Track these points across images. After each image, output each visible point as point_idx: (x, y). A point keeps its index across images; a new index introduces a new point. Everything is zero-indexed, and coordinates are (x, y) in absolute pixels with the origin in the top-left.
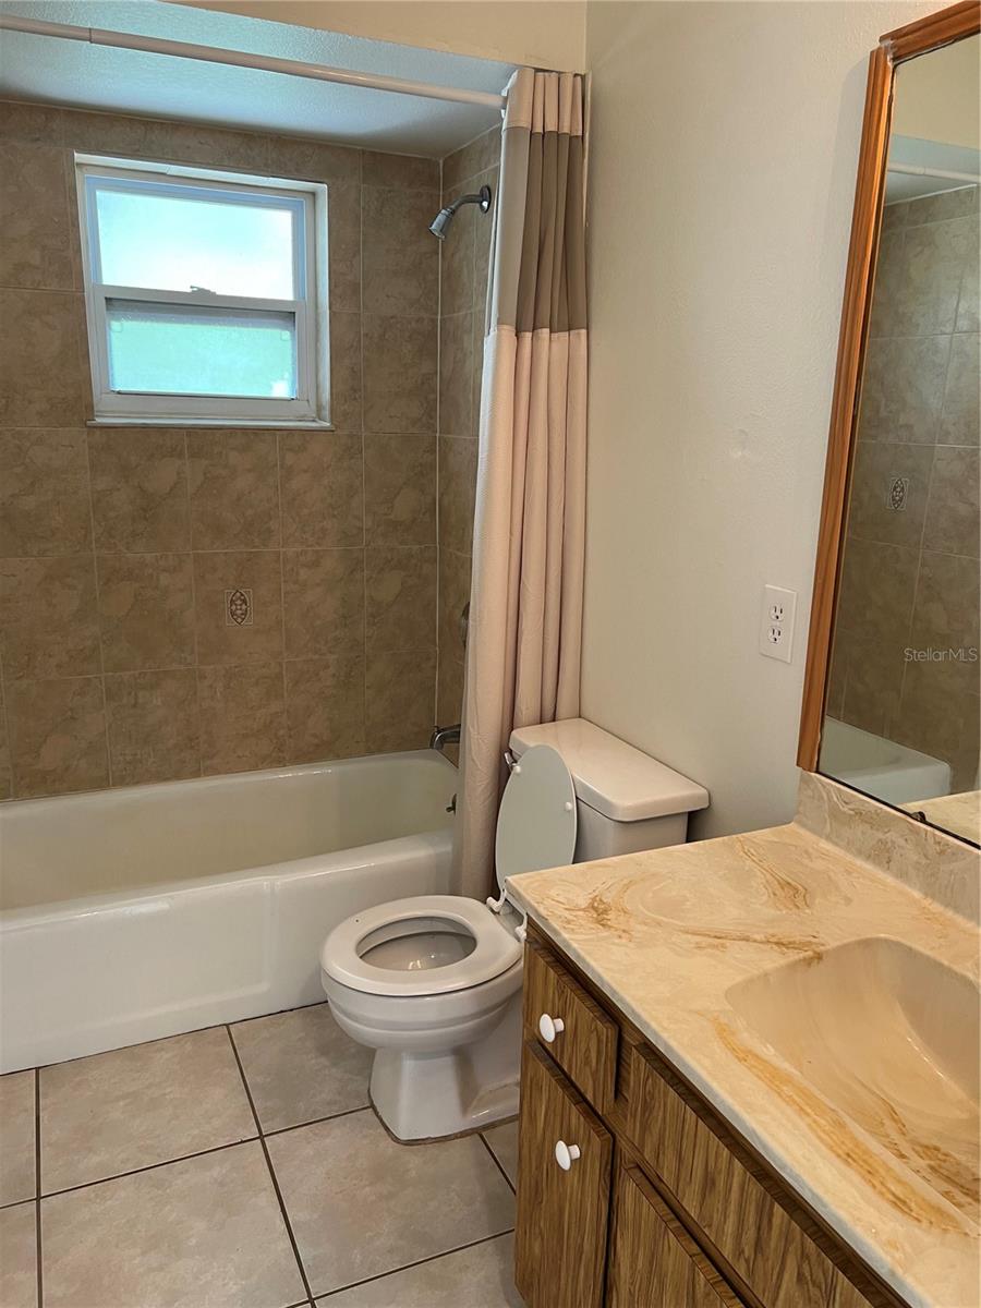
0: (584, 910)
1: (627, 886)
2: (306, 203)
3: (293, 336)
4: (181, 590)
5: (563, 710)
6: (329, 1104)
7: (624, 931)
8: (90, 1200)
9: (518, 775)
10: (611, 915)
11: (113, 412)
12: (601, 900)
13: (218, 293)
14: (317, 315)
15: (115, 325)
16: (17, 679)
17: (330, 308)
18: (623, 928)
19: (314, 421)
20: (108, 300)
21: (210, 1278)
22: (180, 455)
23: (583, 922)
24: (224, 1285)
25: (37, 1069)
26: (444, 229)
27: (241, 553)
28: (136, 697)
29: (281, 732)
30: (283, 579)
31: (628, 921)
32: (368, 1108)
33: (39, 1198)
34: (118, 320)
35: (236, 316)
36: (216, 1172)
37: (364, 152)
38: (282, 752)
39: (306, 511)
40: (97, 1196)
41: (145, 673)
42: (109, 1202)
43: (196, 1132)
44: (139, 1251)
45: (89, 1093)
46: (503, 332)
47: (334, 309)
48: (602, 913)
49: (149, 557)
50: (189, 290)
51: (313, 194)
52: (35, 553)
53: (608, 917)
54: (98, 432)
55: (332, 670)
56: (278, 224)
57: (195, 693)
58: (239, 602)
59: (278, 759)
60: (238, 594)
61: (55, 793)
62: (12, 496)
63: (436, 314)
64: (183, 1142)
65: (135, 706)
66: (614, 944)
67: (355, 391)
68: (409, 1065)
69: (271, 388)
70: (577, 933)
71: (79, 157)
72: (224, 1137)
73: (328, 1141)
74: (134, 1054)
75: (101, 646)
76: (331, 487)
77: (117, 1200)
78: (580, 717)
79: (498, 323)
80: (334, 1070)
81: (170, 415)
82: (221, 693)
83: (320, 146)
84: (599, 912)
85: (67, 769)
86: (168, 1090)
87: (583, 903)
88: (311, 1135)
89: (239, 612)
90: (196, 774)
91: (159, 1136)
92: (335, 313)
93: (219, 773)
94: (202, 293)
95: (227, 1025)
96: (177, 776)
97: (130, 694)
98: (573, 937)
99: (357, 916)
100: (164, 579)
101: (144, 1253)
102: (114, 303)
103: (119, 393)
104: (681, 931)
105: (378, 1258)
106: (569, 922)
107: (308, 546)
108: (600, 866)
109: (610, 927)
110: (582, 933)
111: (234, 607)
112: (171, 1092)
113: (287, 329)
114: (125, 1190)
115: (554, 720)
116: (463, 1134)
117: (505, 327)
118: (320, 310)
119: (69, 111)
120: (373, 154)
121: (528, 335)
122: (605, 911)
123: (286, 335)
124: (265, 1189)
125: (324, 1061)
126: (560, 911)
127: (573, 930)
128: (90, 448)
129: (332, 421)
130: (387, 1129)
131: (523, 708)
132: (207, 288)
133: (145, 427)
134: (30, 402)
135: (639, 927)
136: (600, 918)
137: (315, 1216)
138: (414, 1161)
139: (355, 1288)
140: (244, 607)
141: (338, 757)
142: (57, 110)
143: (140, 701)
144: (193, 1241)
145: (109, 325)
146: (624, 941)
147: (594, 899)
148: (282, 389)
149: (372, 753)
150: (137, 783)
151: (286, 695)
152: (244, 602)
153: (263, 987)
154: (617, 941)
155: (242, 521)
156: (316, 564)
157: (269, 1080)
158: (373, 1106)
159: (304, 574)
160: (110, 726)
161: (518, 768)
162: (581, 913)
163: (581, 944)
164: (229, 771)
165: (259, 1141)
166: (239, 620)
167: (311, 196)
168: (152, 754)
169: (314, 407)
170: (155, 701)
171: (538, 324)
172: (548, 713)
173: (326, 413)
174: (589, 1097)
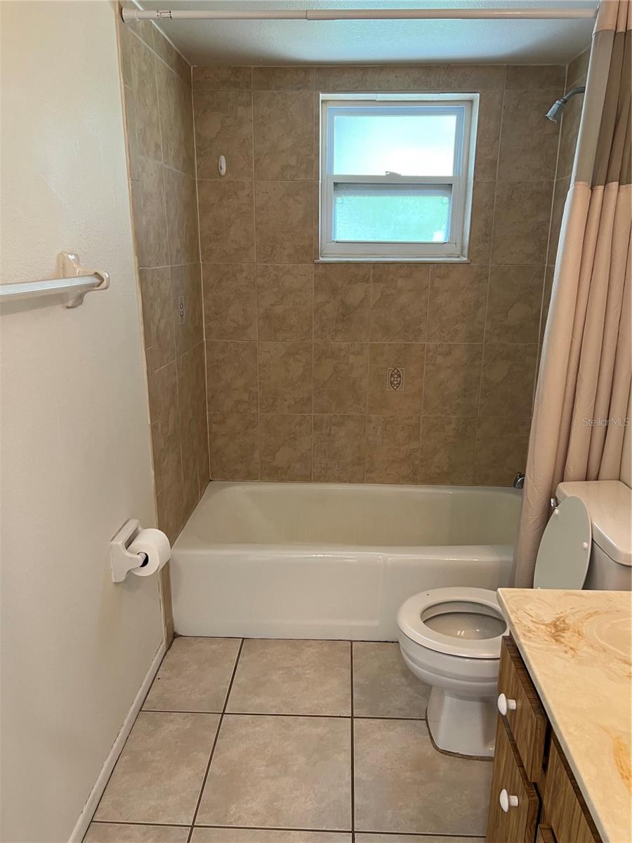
0: (546, 625)
1: (590, 615)
2: (465, 107)
3: (450, 199)
4: (361, 366)
5: (605, 472)
6: (400, 709)
7: (572, 649)
8: (248, 723)
9: (556, 516)
10: (567, 634)
11: (332, 254)
12: (564, 621)
13: (402, 175)
14: (466, 185)
15: (339, 200)
16: (266, 412)
17: (474, 180)
18: (572, 645)
19: (459, 257)
20: (335, 184)
21: (298, 795)
22: (367, 281)
23: (541, 634)
24: (306, 802)
25: (243, 639)
26: (556, 116)
27: (400, 344)
28: (330, 430)
29: (417, 462)
30: (425, 362)
31: (579, 642)
32: (423, 720)
33: (223, 713)
34: (340, 196)
35: (413, 189)
36: (320, 730)
37: (508, 67)
38: (415, 475)
39: (444, 318)
40: (253, 722)
41: (336, 416)
42: (258, 728)
43: (316, 702)
44: (265, 763)
45: (265, 661)
46: (579, 187)
47: (476, 180)
48: (560, 631)
49: (344, 345)
50: (384, 174)
51: (471, 102)
52: (280, 339)
53: (564, 635)
54: (321, 267)
55: (453, 426)
56: (446, 125)
57: (365, 431)
58: (396, 376)
59: (412, 479)
60: (396, 371)
61: (281, 480)
62: (271, 305)
63: (554, 178)
64: (306, 706)
65: (329, 435)
66: (559, 656)
67: (487, 236)
68: (448, 700)
69: (432, 236)
70: (533, 641)
71: (322, 96)
72: (331, 710)
73: (391, 733)
74: (296, 644)
75: (313, 397)
76: (464, 302)
77: (262, 728)
78: (619, 480)
79: (575, 180)
80: (409, 689)
81: (366, 255)
82: (380, 433)
83: (477, 67)
84: (558, 629)
85: (289, 467)
86: (307, 672)
87: (549, 620)
88: (382, 725)
89: (395, 382)
90: (362, 481)
91: (295, 698)
92: (477, 182)
93: (375, 482)
94: (392, 175)
95: (351, 641)
96: (350, 481)
97: (327, 427)
98: (527, 643)
99: (428, 592)
100: (352, 359)
101: (267, 766)
102: (339, 186)
103: (337, 242)
104: (620, 660)
105: (402, 821)
106: (530, 631)
107: (444, 341)
108: (576, 595)
109: (562, 642)
110: (536, 642)
111: (392, 379)
112: (308, 674)
113: (446, 195)
114: (268, 724)
115: (597, 480)
116: (482, 759)
117: (580, 183)
118: (469, 182)
119: (319, 68)
120: (516, 67)
121: (600, 189)
122: (564, 630)
123: (446, 200)
124: (345, 751)
125: (403, 680)
126: (527, 622)
127: (530, 638)
128: (315, 276)
129: (468, 257)
130: (431, 738)
131: (571, 467)
132: (396, 172)
133: (348, 263)
134: (284, 249)
135: (585, 649)
136: (556, 634)
137: (371, 779)
138: (444, 764)
139: (382, 835)
140: (399, 379)
141: (453, 483)
142: (312, 68)
143: (333, 432)
144: (296, 769)
145: (335, 200)
146: (567, 656)
147: (558, 619)
148: (440, 236)
149: (478, 485)
150: (327, 481)
151: (421, 438)
152: (399, 376)
153: (376, 623)
154: (562, 654)
155: (402, 323)
156: (448, 354)
157: (367, 683)
158: (426, 720)
159: (440, 360)
160: (314, 446)
161: (557, 511)
162: (542, 627)
163: (532, 651)
164: (382, 482)
165: (350, 719)
166: (395, 387)
167: (470, 104)
168: (337, 465)
169: (459, 248)
170: (340, 433)
171: (609, 179)
172: (593, 472)
173: (466, 251)
174: (525, 765)
